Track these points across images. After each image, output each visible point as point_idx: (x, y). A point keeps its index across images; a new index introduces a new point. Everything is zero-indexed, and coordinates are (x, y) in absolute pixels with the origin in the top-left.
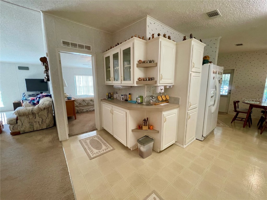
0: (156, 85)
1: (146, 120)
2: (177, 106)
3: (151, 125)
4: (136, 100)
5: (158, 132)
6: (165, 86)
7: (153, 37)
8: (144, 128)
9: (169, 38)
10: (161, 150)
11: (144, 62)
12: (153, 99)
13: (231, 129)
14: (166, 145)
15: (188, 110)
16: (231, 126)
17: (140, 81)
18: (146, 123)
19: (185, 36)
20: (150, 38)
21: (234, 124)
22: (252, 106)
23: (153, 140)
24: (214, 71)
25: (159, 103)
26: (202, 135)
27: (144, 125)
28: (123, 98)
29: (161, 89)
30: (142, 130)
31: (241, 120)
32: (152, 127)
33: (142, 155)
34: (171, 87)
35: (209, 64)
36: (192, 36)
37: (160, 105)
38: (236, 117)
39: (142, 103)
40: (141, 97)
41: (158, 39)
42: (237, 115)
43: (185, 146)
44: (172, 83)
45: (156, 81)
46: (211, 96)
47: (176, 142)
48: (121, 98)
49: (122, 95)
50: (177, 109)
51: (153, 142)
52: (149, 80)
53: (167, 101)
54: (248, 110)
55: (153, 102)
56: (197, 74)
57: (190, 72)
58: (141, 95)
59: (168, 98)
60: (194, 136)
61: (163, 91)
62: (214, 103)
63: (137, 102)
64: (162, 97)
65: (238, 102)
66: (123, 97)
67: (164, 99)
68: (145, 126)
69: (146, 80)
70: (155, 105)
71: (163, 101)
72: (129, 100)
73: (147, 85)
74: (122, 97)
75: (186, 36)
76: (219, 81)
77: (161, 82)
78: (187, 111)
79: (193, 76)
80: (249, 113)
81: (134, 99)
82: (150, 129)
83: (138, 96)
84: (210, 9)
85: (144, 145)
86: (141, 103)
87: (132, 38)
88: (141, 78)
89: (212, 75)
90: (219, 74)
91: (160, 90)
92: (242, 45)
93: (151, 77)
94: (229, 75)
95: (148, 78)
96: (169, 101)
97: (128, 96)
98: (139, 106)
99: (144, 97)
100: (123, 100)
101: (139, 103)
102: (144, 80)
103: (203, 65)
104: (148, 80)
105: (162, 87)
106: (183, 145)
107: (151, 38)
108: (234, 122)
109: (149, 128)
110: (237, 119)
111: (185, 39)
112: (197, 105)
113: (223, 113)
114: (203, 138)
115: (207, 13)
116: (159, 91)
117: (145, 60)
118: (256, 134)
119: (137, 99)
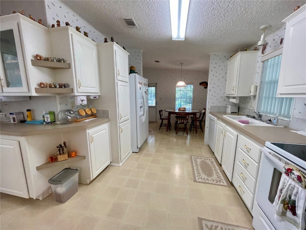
0: (73, 94)
1: (63, 145)
2: (107, 120)
3: (73, 152)
4: (42, 119)
5: (84, 157)
6: (87, 96)
7: (59, 25)
8: (60, 158)
9: (86, 34)
10: (92, 180)
11: (47, 59)
12: (71, 114)
13: (159, 135)
14: (98, 171)
15: (119, 123)
16: (159, 133)
17: (42, 87)
18: (63, 150)
19: (106, 37)
20: (53, 26)
21: (162, 130)
22: (170, 113)
23: (78, 170)
24: (140, 82)
25: (82, 118)
27: (60, 154)
28: (14, 119)
29: (82, 99)
30: (57, 161)
31: (165, 126)
32: (74, 153)
33: (59, 199)
34: (97, 97)
35: (135, 74)
36: (113, 40)
37: (85, 121)
38: (162, 123)
39: (55, 122)
40: (52, 113)
41: (67, 30)
42: (162, 121)
43: (121, 164)
44: (97, 93)
45: (72, 89)
46: (140, 107)
47: (111, 162)
48: (9, 118)
49: (11, 114)
50: (107, 123)
51: (78, 174)
52: (61, 86)
53: (93, 115)
54: (168, 117)
55: (73, 118)
56: (125, 84)
57: (116, 81)
58: (51, 111)
59: (95, 112)
60: (130, 150)
61: (85, 103)
62: (143, 113)
63: (44, 121)
64: (86, 111)
65: (162, 111)
66: (15, 116)
67: (89, 113)
68: (61, 156)
69: (55, 87)
70: (76, 122)
71: (87, 116)
72: (28, 120)
73: (59, 94)
74: (11, 116)
75: (107, 39)
76: (145, 92)
77: (80, 90)
78: (118, 125)
79: (120, 85)
80: (169, 119)
81: (39, 118)
82: (71, 157)
83: (45, 112)
85: (62, 184)
86: (53, 122)
87: (13, 13)
88: (45, 84)
89: (139, 86)
90: (144, 85)
91: (80, 101)
92: (159, 62)
93: (63, 83)
94: (154, 88)
95: (59, 84)
96: (97, 115)
97: (27, 113)
98: (50, 127)
99: (56, 113)
100: (14, 121)
101: (49, 122)
102: (50, 87)
103: (129, 74)
104: (58, 86)
105: (82, 98)
106: (118, 164)
107: (56, 26)
108: (161, 129)
109: (69, 156)
110: (163, 125)
111: (106, 41)
112: (129, 117)
113: (154, 122)
114: (138, 149)
116: (78, 102)
117: (49, 57)
118: (175, 134)
119: (44, 117)
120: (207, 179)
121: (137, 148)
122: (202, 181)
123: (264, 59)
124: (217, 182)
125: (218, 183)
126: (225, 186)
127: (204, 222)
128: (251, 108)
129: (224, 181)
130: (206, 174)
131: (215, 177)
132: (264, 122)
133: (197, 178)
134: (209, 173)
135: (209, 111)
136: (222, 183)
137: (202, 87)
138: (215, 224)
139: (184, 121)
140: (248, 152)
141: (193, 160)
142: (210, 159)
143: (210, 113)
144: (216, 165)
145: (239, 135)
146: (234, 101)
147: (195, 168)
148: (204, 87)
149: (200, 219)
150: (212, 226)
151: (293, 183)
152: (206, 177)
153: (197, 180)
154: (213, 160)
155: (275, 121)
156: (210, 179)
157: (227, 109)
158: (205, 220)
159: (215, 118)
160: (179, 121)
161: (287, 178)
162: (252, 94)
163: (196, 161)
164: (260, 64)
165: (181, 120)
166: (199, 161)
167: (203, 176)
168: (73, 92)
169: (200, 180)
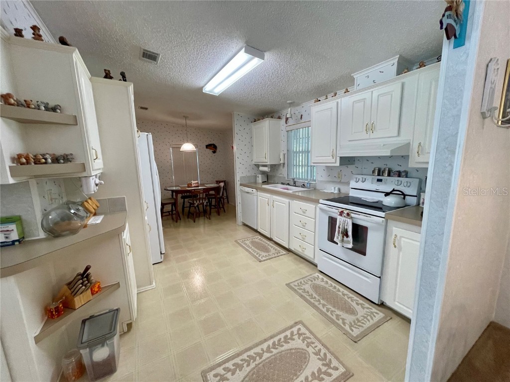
5: (118, 285)
7: (39, 36)
8: (79, 301)
10: (135, 320)
22: (177, 193)
23: (117, 310)
26: (161, 252)
35: (146, 133)
39: (24, 238)
43: (154, 284)
45: (84, 164)
57: (137, 147)
68: (81, 295)
70: (85, 227)
78: (145, 219)
80: (177, 202)
84: (152, 48)
92: (146, 109)
101: (14, 242)
104: (49, 161)
111: (109, 76)
114: (163, 255)
115: (144, 50)
116: (93, 188)
120: (269, 255)
121: (161, 254)
122: (265, 258)
123: (288, 129)
124: (277, 254)
125: (279, 254)
126: (284, 254)
127: (292, 285)
128: (280, 175)
129: (282, 251)
130: (264, 252)
131: (273, 251)
132: (299, 187)
133: (260, 258)
134: (266, 250)
135: (239, 183)
136: (281, 253)
137: (209, 151)
138: (299, 281)
139: (202, 201)
140: (304, 212)
141: (242, 244)
142: (257, 237)
143: (241, 185)
144: (265, 241)
145: (290, 201)
146: (266, 169)
147: (250, 250)
148: (211, 151)
149: (288, 285)
150: (298, 284)
151: (345, 219)
152: (267, 254)
153: (262, 259)
154: (260, 237)
155: (308, 185)
156: (271, 254)
157: (257, 178)
158: (291, 283)
159: (253, 190)
160: (195, 202)
161: (341, 217)
162: (282, 162)
163: (245, 244)
164: (284, 133)
165: (198, 201)
166: (248, 242)
167: (264, 254)
168: (85, 171)
169: (264, 258)
